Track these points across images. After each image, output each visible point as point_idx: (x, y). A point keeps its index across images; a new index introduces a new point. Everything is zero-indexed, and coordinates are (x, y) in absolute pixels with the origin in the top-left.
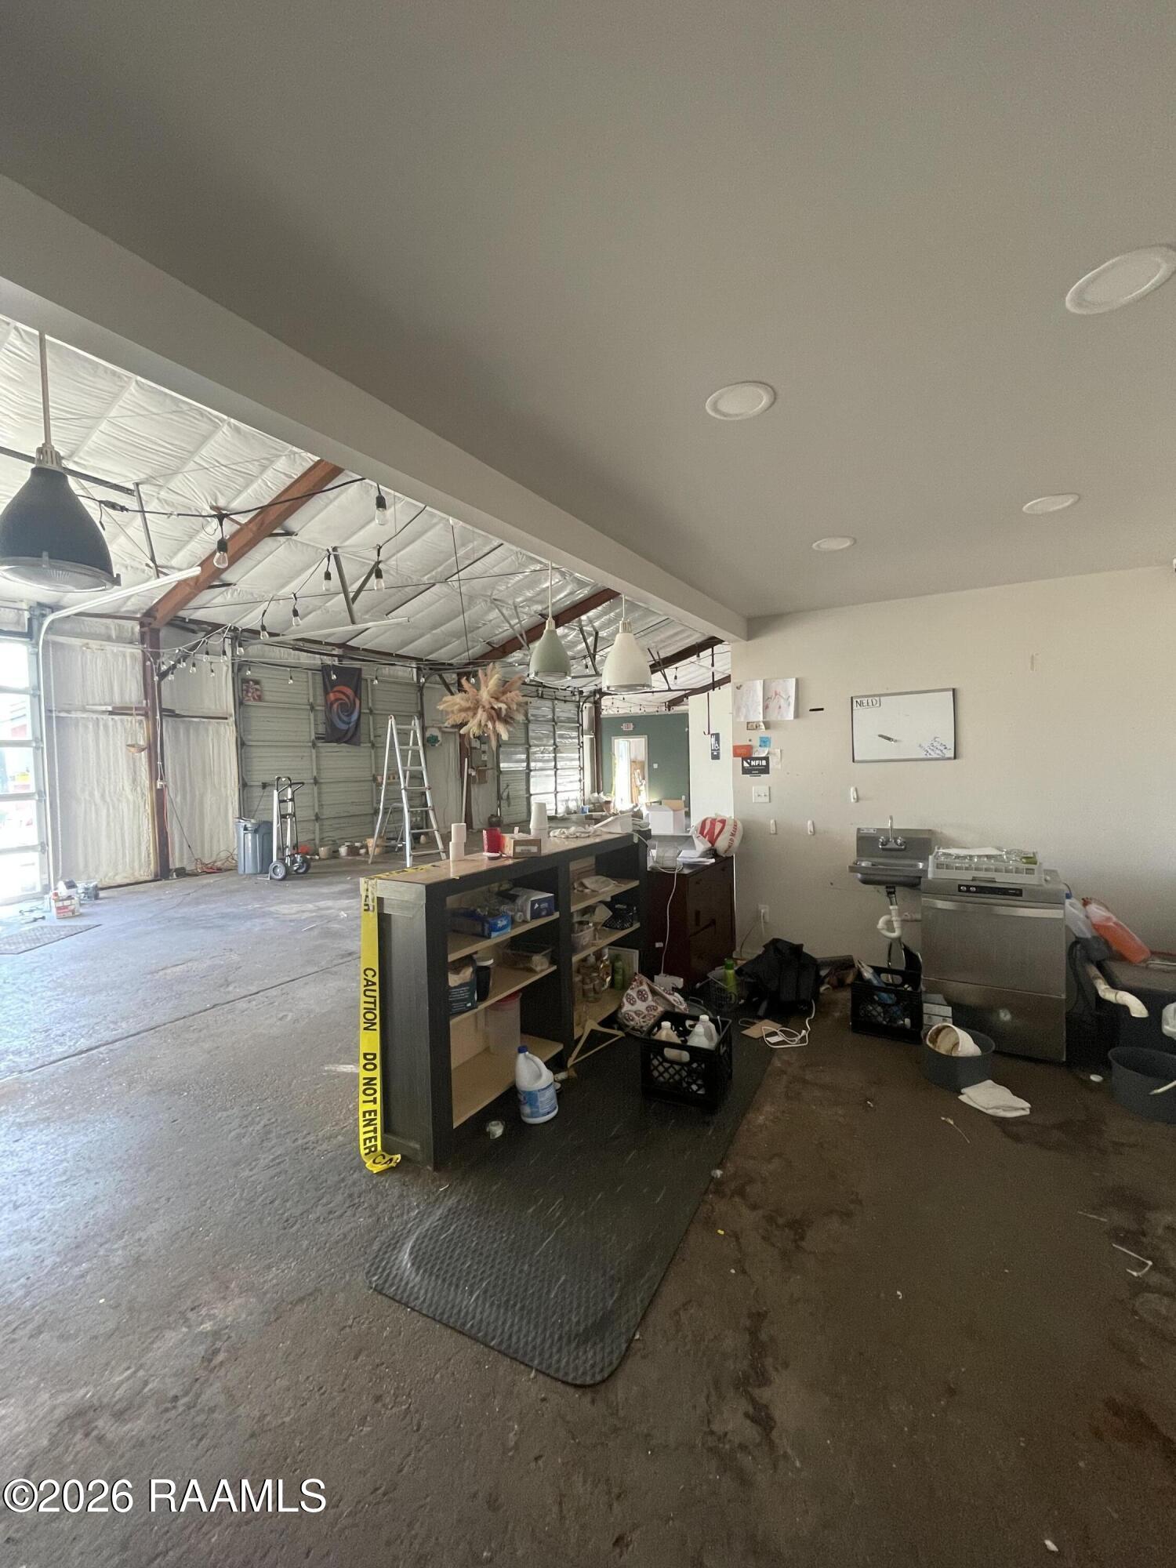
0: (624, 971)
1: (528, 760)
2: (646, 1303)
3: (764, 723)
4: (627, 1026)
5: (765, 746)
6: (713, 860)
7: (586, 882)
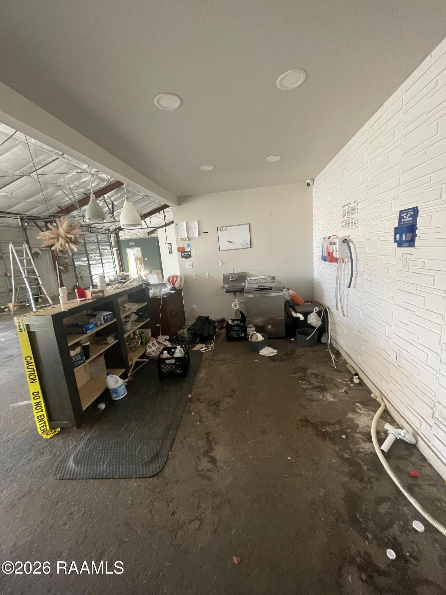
0: (145, 337)
1: (88, 260)
2: (171, 442)
3: (188, 238)
4: (150, 357)
5: (189, 247)
6: (175, 291)
7: (126, 305)
